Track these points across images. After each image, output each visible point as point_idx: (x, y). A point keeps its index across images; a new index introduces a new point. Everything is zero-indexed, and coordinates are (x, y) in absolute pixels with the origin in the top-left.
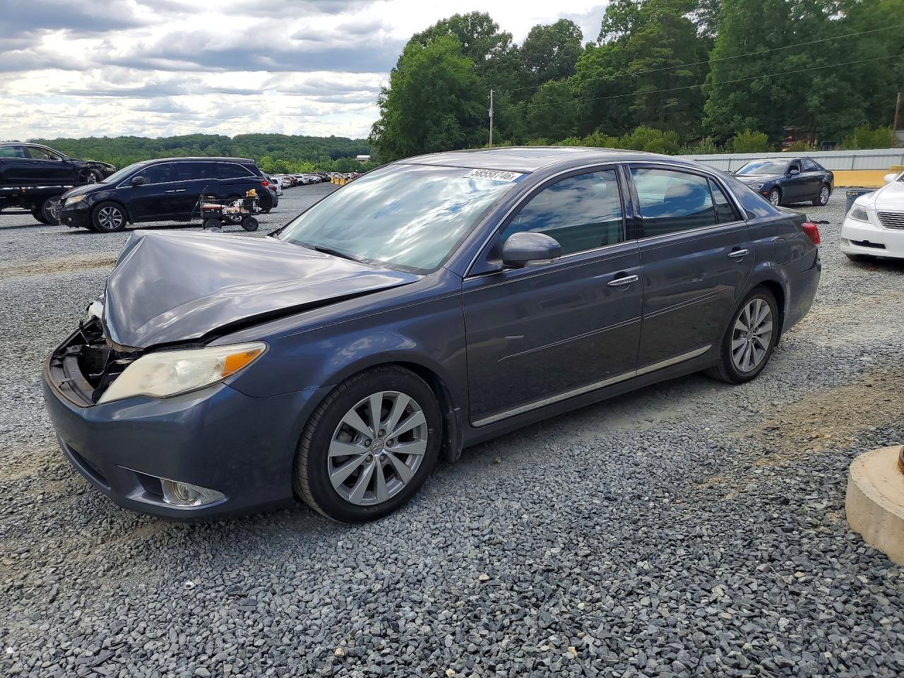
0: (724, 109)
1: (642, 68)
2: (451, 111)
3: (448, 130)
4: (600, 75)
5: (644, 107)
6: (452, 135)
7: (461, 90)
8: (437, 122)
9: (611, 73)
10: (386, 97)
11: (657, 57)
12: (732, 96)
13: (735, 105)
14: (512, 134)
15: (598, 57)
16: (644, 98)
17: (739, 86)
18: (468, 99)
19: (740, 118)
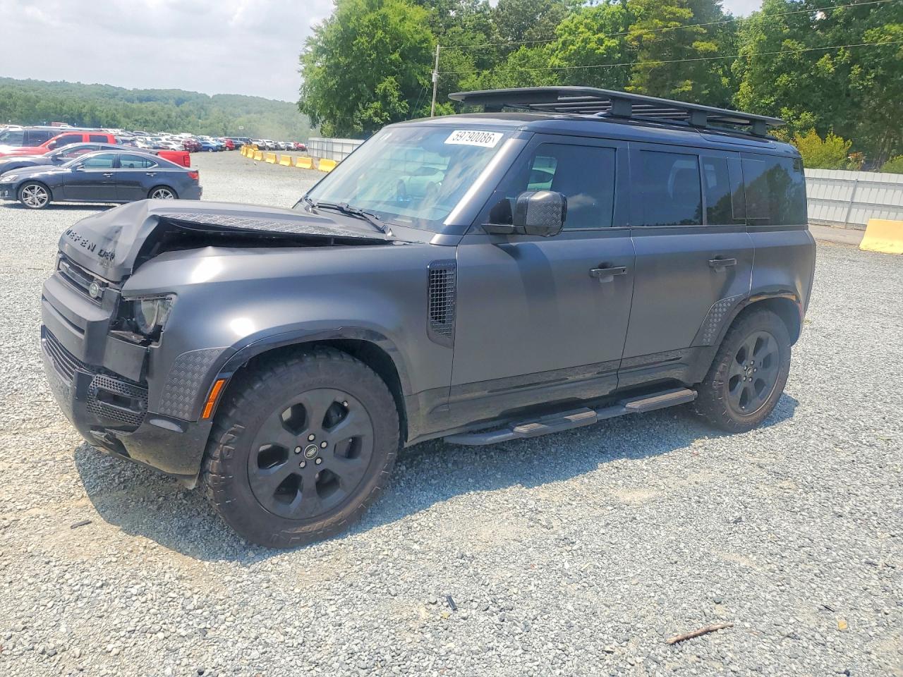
1: (646, 34)
2: (393, 74)
3: (384, 97)
4: (586, 41)
5: (644, 89)
6: (389, 103)
7: (408, 48)
9: (601, 42)
10: (310, 49)
11: (670, 20)
12: (783, 79)
13: (786, 94)
15: (586, 18)
17: (795, 65)
18: (419, 61)
19: (791, 112)
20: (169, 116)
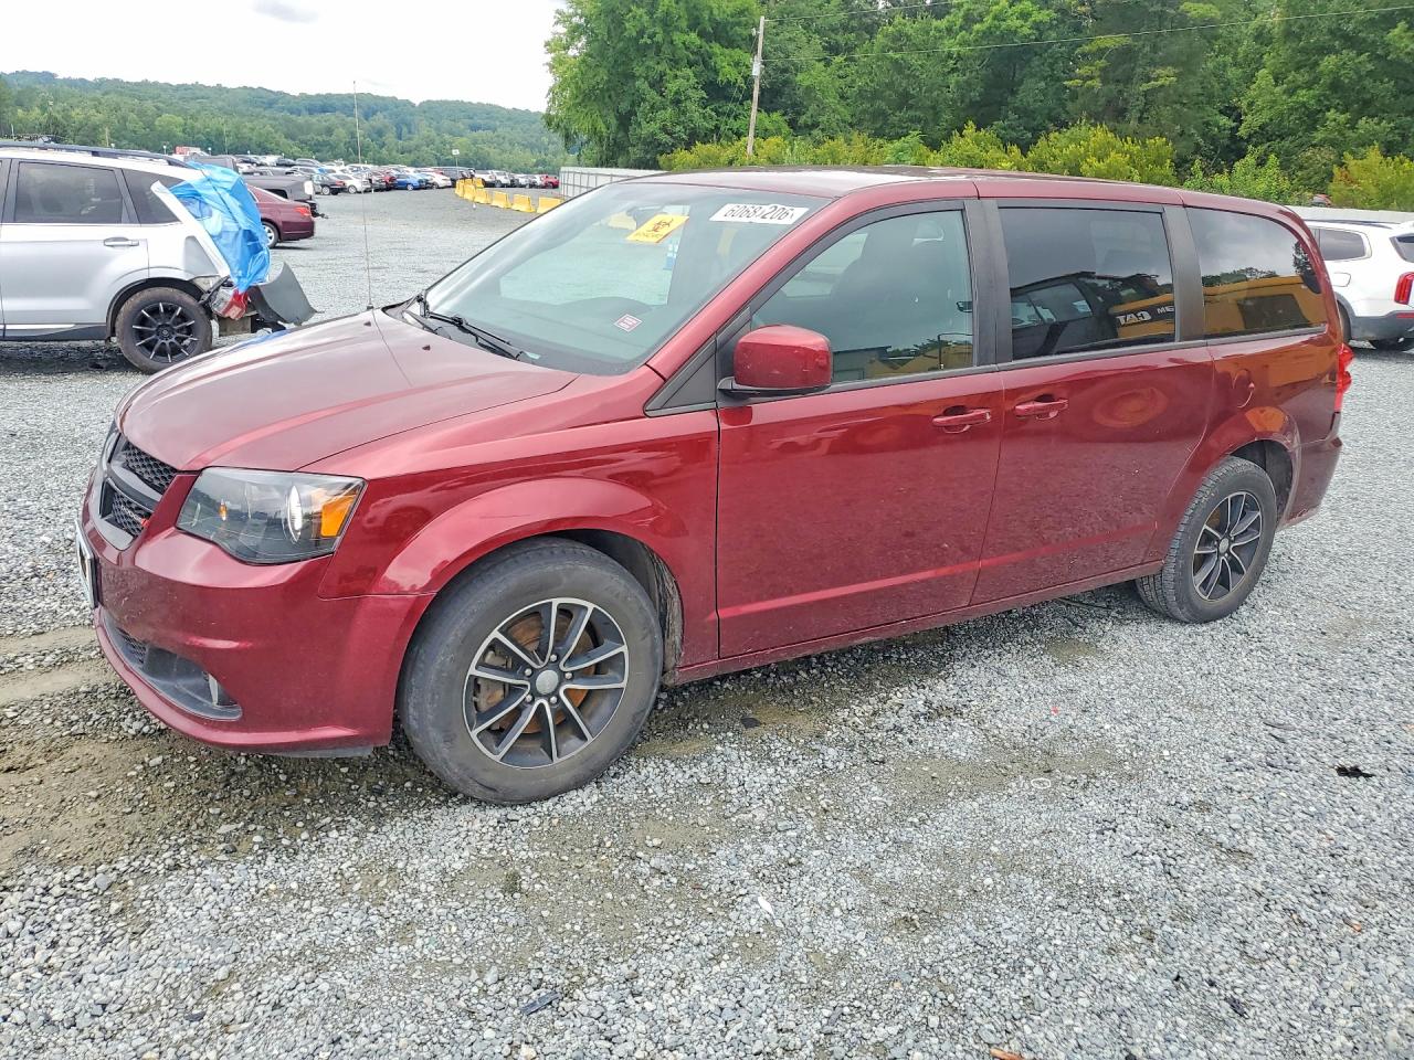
0: (1303, 95)
2: (690, 64)
3: (677, 102)
5: (1097, 83)
6: (685, 112)
7: (717, 25)
8: (657, 84)
12: (1329, 62)
13: (1335, 86)
14: (815, 125)
16: (1102, 63)
17: (1350, 41)
18: (730, 44)
19: (1342, 118)
20: (353, 135)
